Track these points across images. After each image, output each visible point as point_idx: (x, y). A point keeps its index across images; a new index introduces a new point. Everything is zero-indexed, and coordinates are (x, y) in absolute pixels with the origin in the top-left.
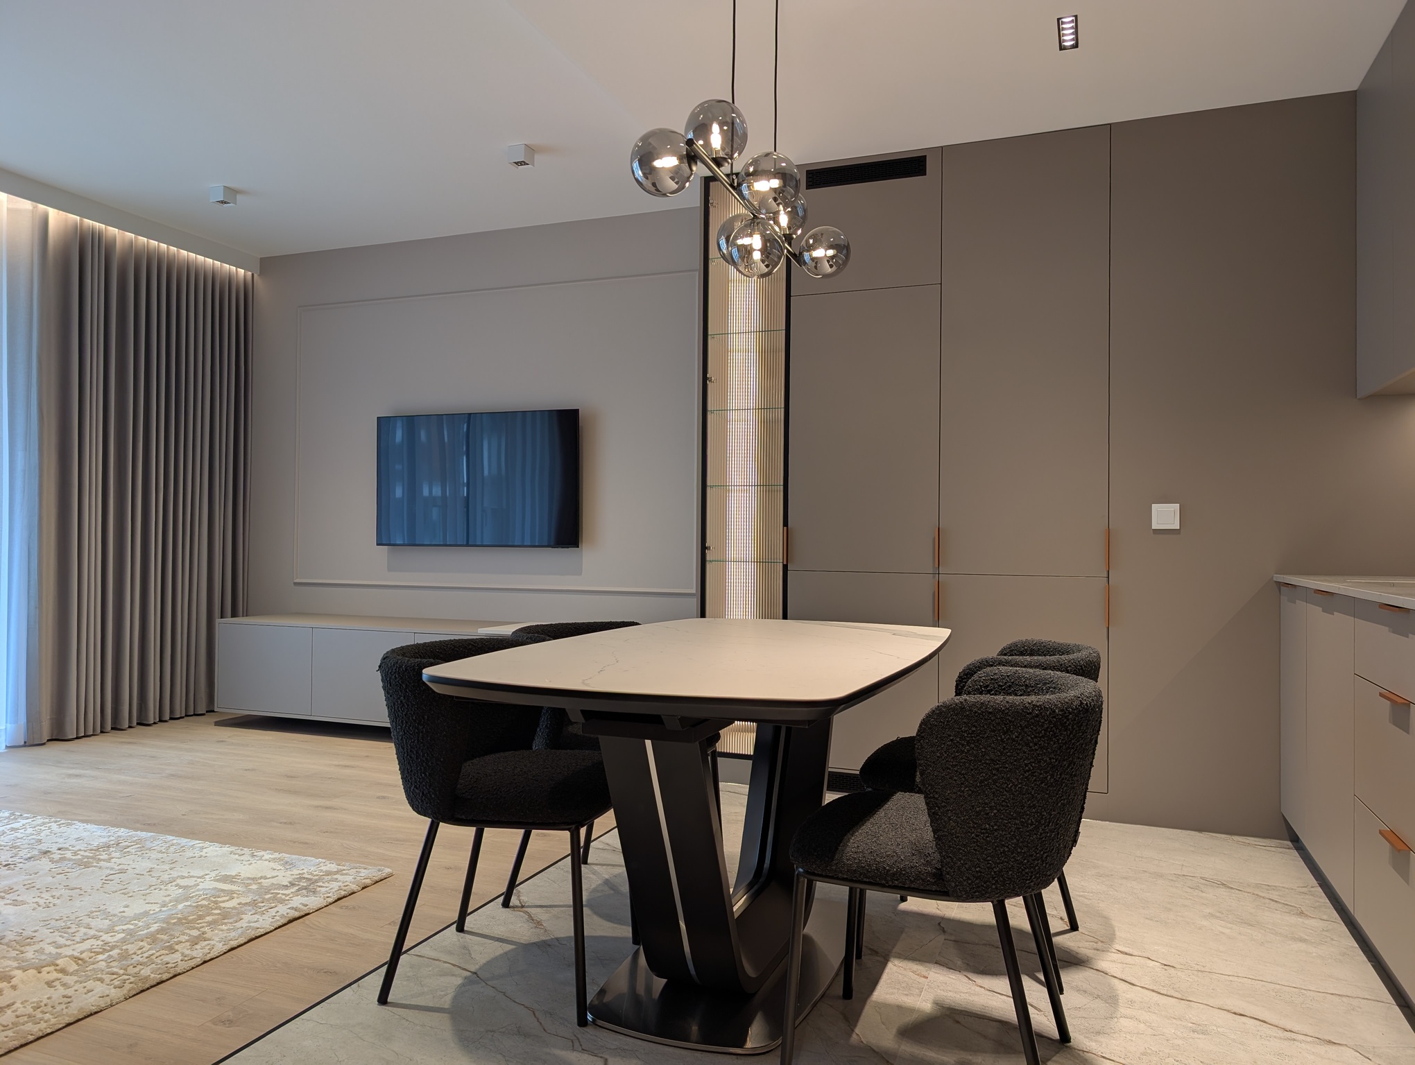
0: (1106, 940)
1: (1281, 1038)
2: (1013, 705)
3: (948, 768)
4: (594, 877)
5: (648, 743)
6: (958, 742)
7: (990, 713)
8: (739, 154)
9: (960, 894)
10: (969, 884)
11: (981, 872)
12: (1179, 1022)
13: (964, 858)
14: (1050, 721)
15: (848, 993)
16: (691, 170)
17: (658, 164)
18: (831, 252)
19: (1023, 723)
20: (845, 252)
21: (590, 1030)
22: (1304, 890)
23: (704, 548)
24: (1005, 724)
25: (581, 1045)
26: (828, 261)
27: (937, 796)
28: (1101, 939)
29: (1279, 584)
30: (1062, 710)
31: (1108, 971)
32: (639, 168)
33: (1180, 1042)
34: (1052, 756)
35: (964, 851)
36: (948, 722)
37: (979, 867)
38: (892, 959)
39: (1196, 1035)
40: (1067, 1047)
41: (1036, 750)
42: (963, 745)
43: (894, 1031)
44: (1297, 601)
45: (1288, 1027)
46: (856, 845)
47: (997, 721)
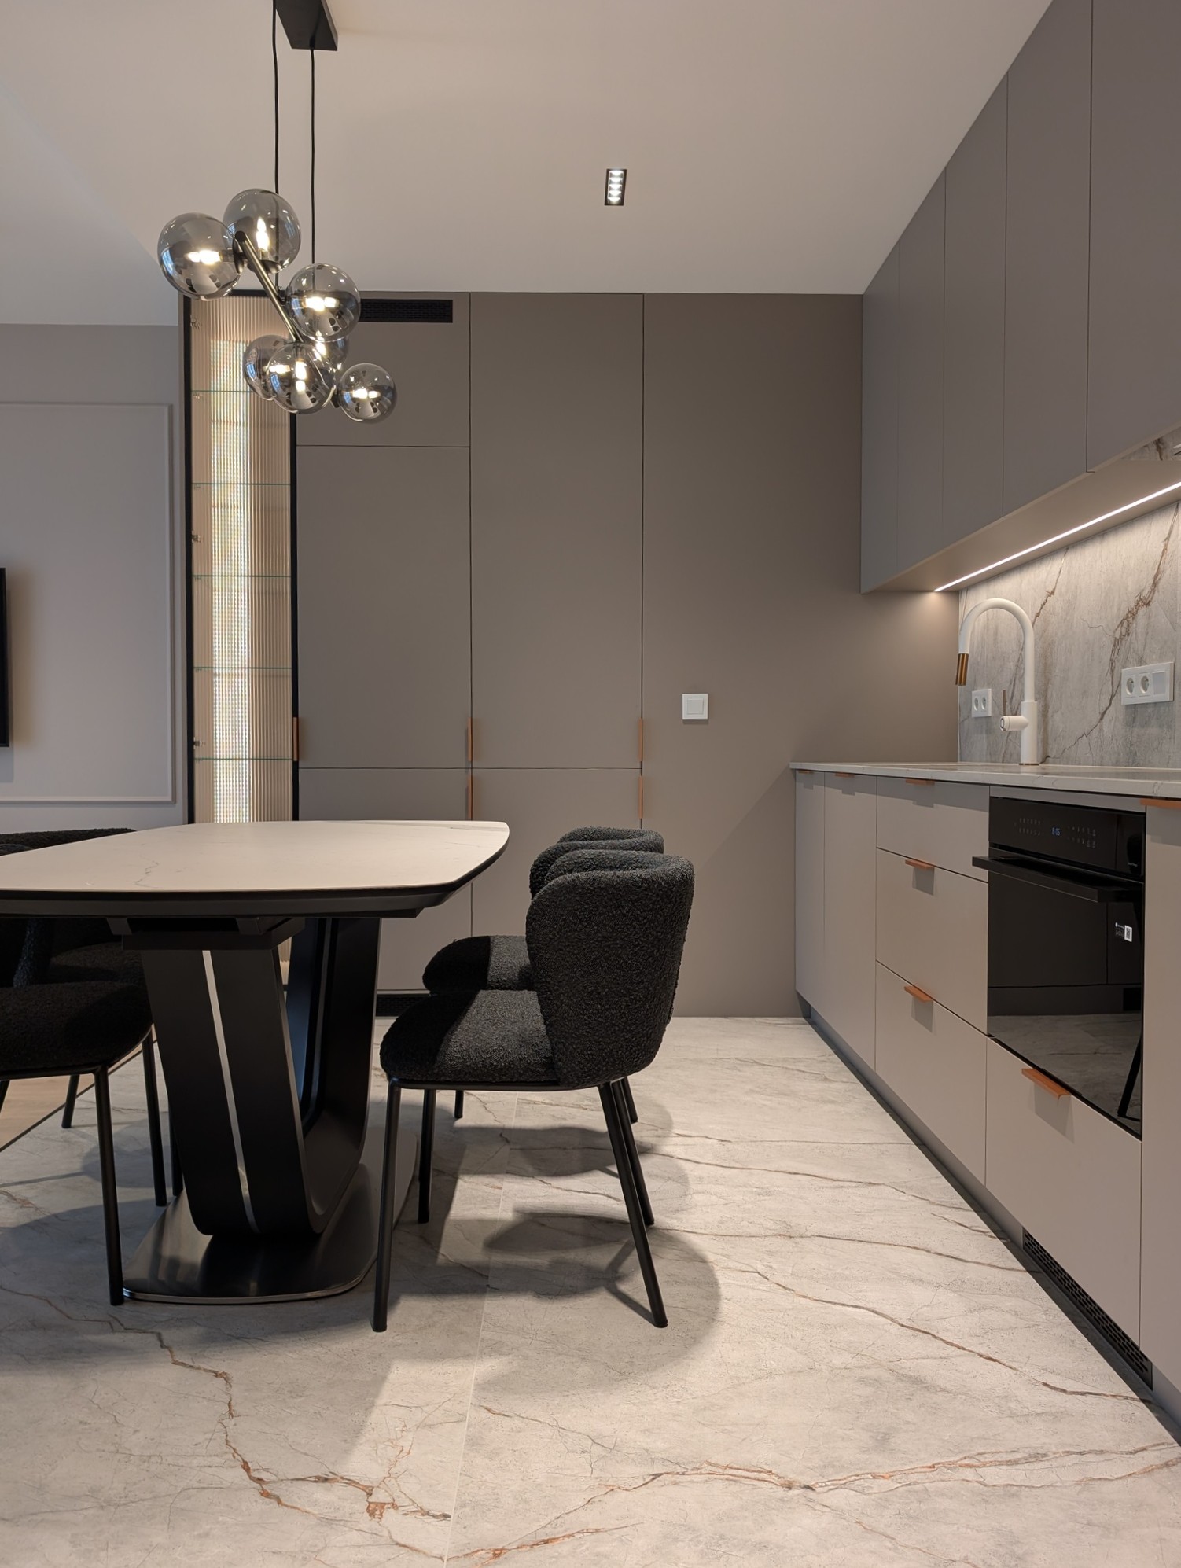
0: (665, 1127)
1: (831, 1188)
2: (624, 879)
3: (561, 950)
4: (85, 1141)
5: (207, 955)
6: (570, 921)
7: (602, 889)
8: (291, 262)
9: (571, 1080)
10: (581, 1069)
11: (593, 1055)
12: (745, 1189)
13: (576, 1042)
14: (658, 895)
15: (424, 1216)
16: (238, 272)
17: (193, 257)
18: (374, 394)
19: (634, 897)
20: (390, 395)
21: (127, 1308)
22: (824, 1058)
23: (191, 743)
24: (617, 900)
25: (122, 1325)
26: (372, 404)
27: (549, 980)
28: (660, 1126)
29: (794, 771)
30: (667, 883)
31: (673, 1154)
32: (170, 259)
33: (750, 1206)
34: (658, 929)
35: (576, 1034)
36: (560, 901)
37: (591, 1049)
38: (461, 1176)
39: (762, 1198)
40: (651, 1228)
41: (645, 924)
42: (575, 924)
43: (481, 1244)
44: (814, 786)
45: (835, 1177)
46: (458, 1045)
47: (609, 897)
